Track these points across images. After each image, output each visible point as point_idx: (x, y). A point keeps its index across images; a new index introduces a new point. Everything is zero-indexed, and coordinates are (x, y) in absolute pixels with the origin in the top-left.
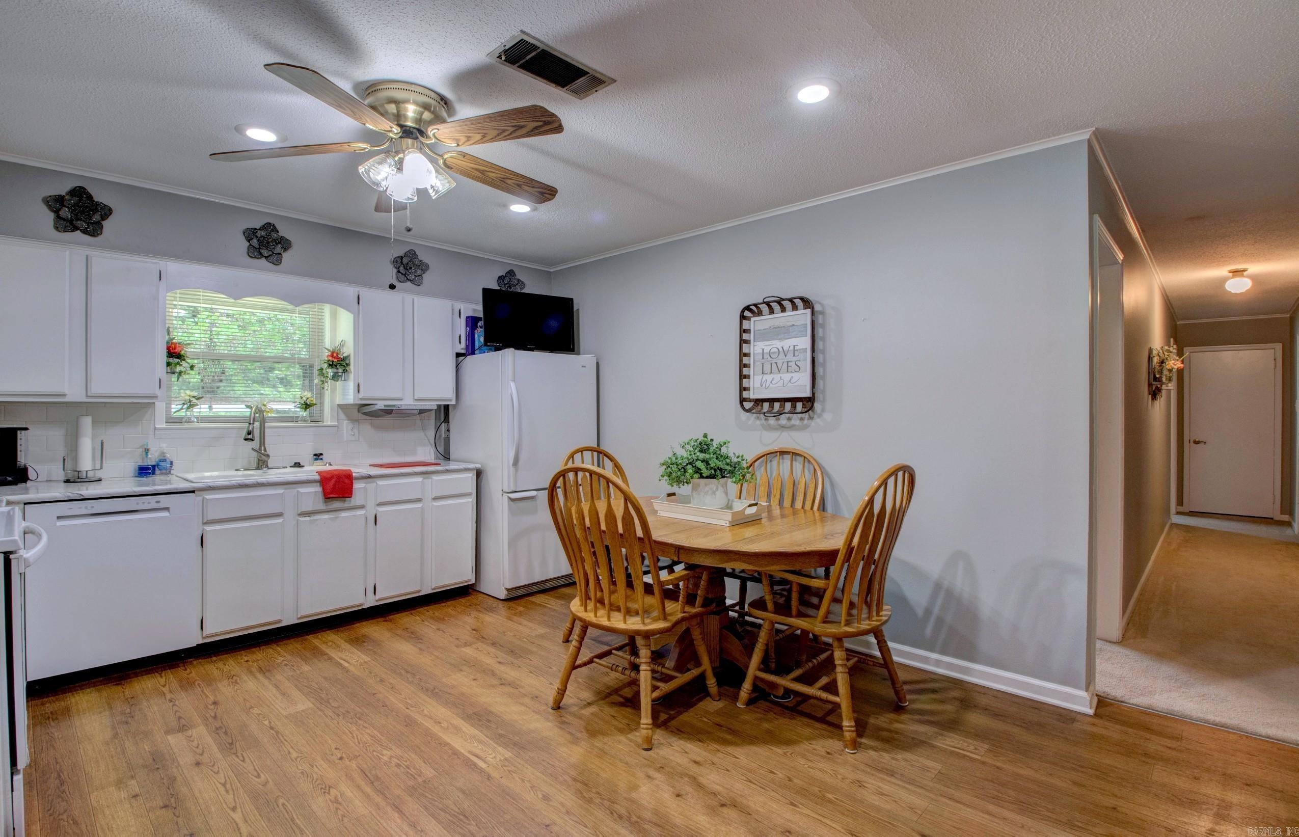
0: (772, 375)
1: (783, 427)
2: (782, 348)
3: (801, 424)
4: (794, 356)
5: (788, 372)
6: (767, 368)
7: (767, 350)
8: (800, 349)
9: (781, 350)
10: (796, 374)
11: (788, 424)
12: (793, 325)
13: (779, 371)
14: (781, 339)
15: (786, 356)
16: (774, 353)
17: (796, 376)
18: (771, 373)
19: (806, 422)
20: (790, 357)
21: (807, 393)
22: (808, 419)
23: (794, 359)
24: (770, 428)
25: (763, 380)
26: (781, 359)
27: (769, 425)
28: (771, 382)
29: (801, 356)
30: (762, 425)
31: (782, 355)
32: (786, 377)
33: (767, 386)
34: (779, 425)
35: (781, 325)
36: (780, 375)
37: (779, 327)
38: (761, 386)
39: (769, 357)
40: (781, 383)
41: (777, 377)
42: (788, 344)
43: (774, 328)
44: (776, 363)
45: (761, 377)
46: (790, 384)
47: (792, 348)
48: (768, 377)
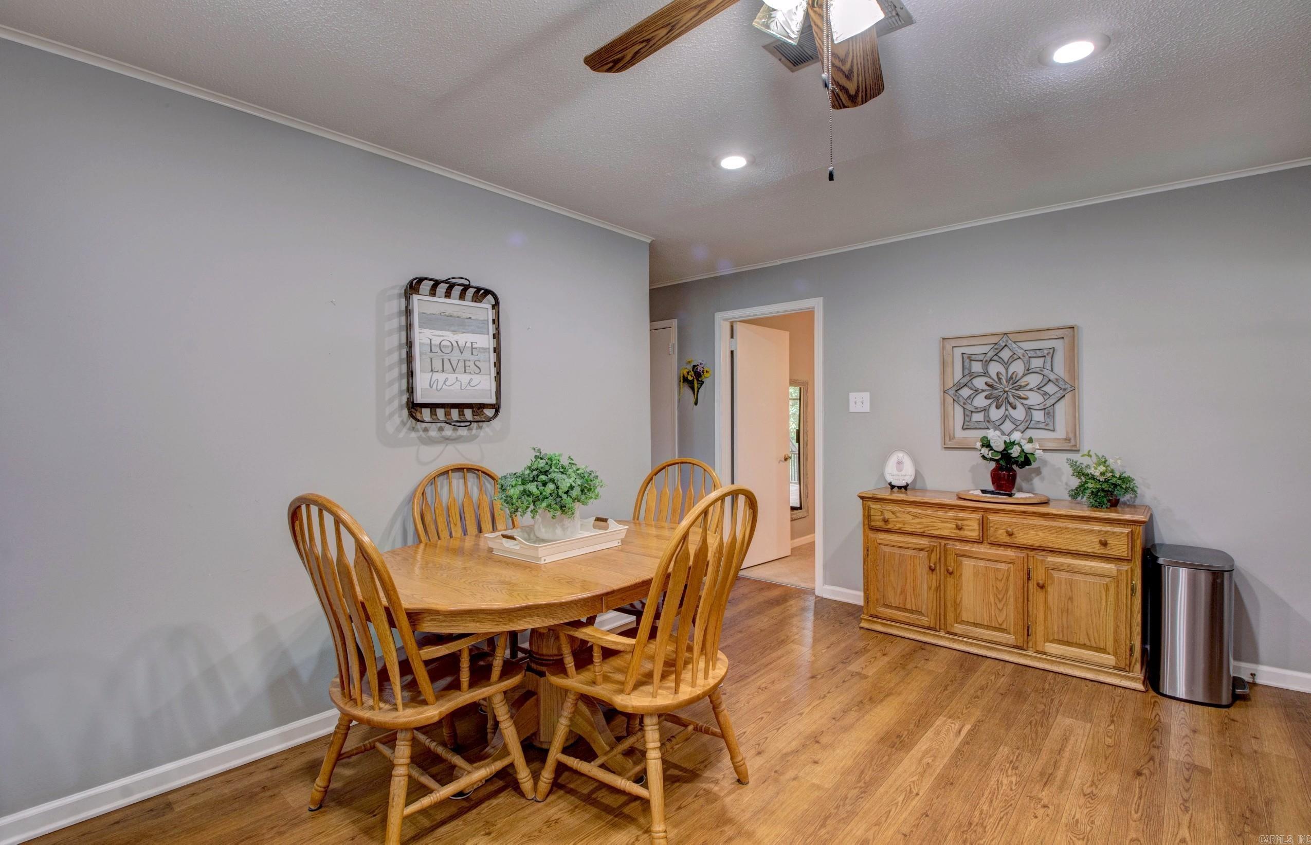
0: (444, 374)
1: (447, 439)
2: (457, 342)
3: (469, 434)
4: (472, 354)
5: (465, 372)
6: (437, 365)
7: (436, 341)
8: (480, 348)
9: (455, 344)
10: (475, 375)
11: (454, 435)
12: (470, 318)
13: (454, 371)
14: (455, 332)
15: (462, 353)
16: (446, 346)
17: (476, 379)
18: (443, 371)
19: (474, 431)
20: (467, 354)
21: (493, 400)
22: (477, 429)
23: (473, 358)
24: (431, 442)
25: (433, 380)
26: (455, 356)
27: (430, 438)
28: (444, 383)
29: (482, 356)
30: (420, 438)
31: (456, 351)
32: (465, 379)
33: (439, 387)
34: (443, 437)
35: (455, 314)
36: (455, 376)
37: (451, 316)
38: (431, 387)
39: (439, 351)
40: (457, 385)
41: (452, 377)
42: (464, 338)
43: (445, 315)
44: (449, 360)
45: (431, 374)
46: (468, 387)
47: (469, 345)
48: (441, 377)
